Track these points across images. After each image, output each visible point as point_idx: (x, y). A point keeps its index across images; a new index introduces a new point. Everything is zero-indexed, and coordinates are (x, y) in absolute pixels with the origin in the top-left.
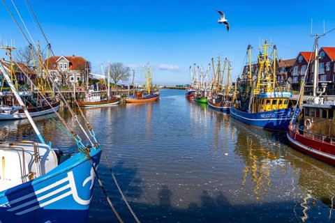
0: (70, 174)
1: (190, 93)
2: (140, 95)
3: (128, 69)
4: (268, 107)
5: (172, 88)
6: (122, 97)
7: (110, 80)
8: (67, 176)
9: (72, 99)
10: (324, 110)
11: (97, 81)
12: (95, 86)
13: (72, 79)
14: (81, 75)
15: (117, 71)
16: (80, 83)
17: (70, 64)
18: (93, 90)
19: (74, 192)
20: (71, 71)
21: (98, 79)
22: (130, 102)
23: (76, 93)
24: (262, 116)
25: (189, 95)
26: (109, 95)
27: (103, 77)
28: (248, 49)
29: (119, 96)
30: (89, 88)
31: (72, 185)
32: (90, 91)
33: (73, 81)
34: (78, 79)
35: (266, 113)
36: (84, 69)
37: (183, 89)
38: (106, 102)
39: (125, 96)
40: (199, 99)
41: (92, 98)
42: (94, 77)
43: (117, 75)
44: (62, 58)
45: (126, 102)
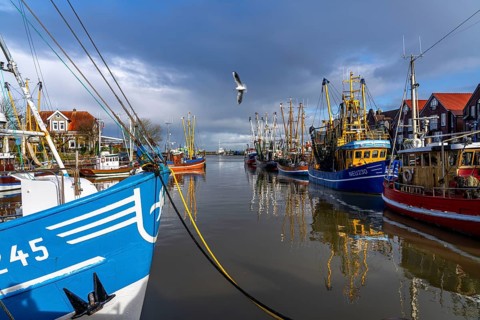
0: (137, 191)
2: (179, 160)
4: (356, 162)
8: (133, 194)
10: (425, 154)
13: (73, 145)
14: (86, 139)
17: (70, 122)
18: (108, 153)
19: (139, 219)
20: (71, 133)
24: (351, 174)
26: (131, 159)
28: (327, 86)
30: (103, 150)
31: (138, 208)
32: (103, 153)
33: (74, 148)
35: (355, 169)
38: (126, 169)
41: (106, 163)
44: (57, 114)
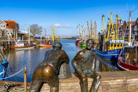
1: (77, 41)
2: (48, 43)
3: (41, 28)
5: (69, 39)
6: (37, 44)
7: (30, 34)
9: (8, 45)
11: (23, 35)
12: (22, 38)
13: (8, 34)
14: (14, 31)
15: (35, 29)
16: (13, 36)
17: (7, 25)
18: (20, 40)
20: (7, 29)
21: (24, 33)
22: (42, 47)
23: (10, 42)
24: (108, 53)
25: (77, 42)
26: (29, 43)
27: (27, 32)
28: (103, 17)
29: (35, 43)
32: (18, 40)
33: (9, 35)
34: (12, 33)
36: (15, 28)
37: (74, 39)
38: (27, 47)
39: (39, 43)
40: (82, 44)
41: (19, 44)
42: (21, 33)
43: (35, 31)
44: (2, 22)
45: (40, 47)
